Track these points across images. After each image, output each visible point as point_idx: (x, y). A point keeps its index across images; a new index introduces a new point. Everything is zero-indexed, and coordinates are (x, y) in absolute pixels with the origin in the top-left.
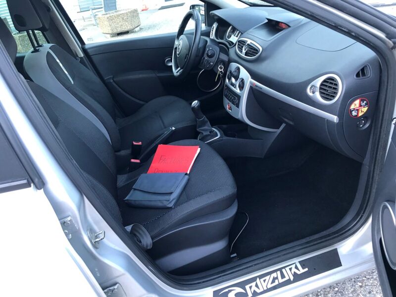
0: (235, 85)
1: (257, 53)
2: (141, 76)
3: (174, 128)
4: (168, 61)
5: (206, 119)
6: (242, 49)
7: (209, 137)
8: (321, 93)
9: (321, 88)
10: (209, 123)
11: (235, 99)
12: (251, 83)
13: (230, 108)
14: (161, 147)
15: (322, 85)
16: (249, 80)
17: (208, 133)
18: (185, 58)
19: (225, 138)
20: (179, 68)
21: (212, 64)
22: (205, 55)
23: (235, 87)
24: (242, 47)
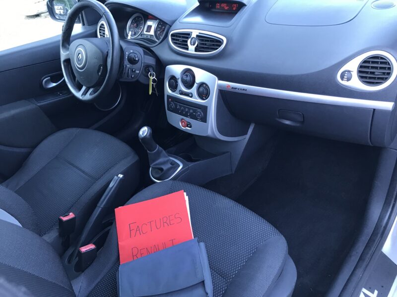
0: (192, 94)
1: (220, 46)
2: (13, 112)
3: (121, 176)
4: (46, 82)
5: (161, 148)
6: (187, 45)
7: (172, 171)
8: (361, 77)
9: (359, 72)
10: (164, 152)
11: (195, 111)
12: (219, 86)
13: (189, 125)
14: (120, 212)
15: (361, 67)
16: (215, 83)
17: (170, 166)
18: (98, 71)
19: (191, 164)
20: (84, 88)
21: (138, 72)
22: (126, 62)
23: (191, 97)
24: (187, 41)
